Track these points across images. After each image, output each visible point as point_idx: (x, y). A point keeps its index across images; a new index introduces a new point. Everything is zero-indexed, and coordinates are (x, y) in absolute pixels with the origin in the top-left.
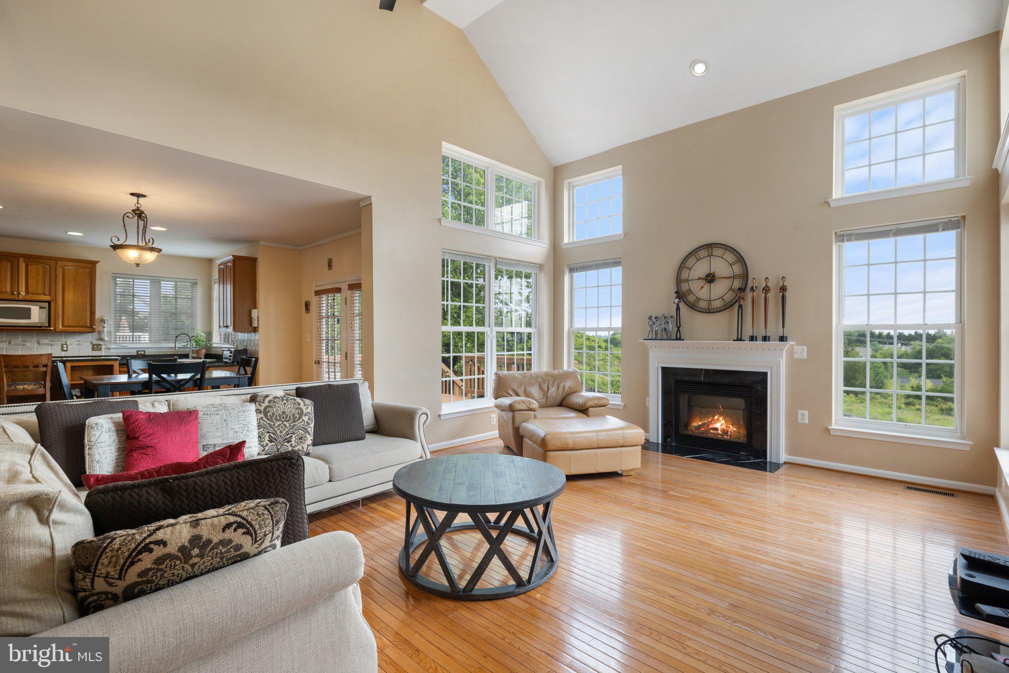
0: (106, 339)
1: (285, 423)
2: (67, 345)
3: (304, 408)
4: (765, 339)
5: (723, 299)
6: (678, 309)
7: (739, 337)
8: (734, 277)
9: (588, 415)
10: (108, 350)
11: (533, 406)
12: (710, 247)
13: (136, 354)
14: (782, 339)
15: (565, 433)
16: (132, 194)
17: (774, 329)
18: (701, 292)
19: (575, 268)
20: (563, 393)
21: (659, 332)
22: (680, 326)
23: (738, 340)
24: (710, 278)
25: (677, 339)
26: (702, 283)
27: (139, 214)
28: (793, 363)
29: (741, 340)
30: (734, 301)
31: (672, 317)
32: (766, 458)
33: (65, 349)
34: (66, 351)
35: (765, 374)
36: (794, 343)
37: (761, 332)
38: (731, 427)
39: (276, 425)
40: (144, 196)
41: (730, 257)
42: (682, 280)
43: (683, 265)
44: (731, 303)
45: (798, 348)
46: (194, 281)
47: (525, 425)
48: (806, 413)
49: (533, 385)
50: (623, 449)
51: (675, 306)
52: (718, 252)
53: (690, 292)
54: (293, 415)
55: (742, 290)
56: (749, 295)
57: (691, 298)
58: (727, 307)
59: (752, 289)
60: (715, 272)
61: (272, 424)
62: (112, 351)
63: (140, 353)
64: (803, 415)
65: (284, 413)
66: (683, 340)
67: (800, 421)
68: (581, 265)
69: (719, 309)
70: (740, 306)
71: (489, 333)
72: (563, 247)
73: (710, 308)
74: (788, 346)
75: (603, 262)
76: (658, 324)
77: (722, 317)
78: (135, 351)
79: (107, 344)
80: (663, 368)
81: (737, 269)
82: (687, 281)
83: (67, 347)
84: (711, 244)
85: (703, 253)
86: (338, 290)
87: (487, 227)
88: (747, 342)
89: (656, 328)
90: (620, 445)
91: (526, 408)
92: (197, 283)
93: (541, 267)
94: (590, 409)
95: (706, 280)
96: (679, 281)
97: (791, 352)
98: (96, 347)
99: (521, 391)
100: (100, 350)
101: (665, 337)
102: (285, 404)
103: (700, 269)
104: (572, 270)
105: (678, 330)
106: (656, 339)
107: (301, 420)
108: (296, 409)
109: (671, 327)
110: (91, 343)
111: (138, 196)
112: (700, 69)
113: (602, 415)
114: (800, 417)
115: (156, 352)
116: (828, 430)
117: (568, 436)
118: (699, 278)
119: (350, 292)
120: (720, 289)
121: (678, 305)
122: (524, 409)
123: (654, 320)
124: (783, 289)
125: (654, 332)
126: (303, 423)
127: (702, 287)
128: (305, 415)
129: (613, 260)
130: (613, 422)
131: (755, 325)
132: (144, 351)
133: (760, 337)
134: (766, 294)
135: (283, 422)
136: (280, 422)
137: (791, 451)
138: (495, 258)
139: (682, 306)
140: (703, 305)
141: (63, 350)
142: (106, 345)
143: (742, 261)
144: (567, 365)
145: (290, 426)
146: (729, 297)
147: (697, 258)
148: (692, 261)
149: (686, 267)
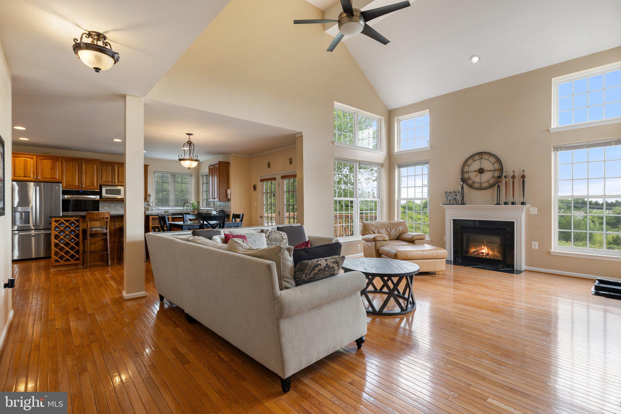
0: (151, 205)
1: (277, 243)
3: (284, 236)
4: (513, 203)
5: (488, 182)
6: (462, 187)
7: (498, 203)
8: (495, 170)
9: (414, 244)
11: (386, 239)
12: (481, 154)
13: (164, 213)
14: (523, 203)
15: (406, 251)
16: (187, 134)
17: (518, 198)
18: (476, 178)
19: (401, 166)
20: (399, 233)
21: (452, 201)
22: (464, 197)
23: (497, 204)
24: (481, 171)
25: (462, 204)
26: (476, 173)
27: (190, 143)
28: (529, 217)
29: (499, 204)
30: (495, 183)
31: (459, 192)
32: (513, 267)
35: (513, 222)
36: (529, 206)
37: (511, 200)
38: (491, 252)
39: (273, 244)
40: (192, 134)
41: (493, 160)
42: (465, 172)
43: (465, 164)
44: (493, 184)
45: (532, 209)
46: (191, 174)
47: (383, 248)
48: (537, 243)
49: (382, 228)
50: (436, 260)
51: (461, 186)
52: (485, 157)
53: (469, 178)
54: (280, 239)
55: (500, 177)
56: (504, 180)
57: (470, 182)
58: (491, 186)
59: (505, 177)
60: (483, 168)
61: (272, 243)
62: (153, 211)
64: (535, 244)
65: (276, 238)
66: (465, 204)
67: (533, 247)
68: (405, 164)
69: (486, 188)
70: (499, 186)
71: (356, 201)
72: (395, 154)
73: (481, 187)
74: (526, 208)
75: (418, 162)
76: (451, 196)
77: (488, 192)
79: (151, 207)
80: (454, 220)
81: (497, 166)
82: (468, 172)
84: (482, 152)
85: (477, 157)
86: (274, 179)
87: (355, 145)
88: (503, 205)
89: (449, 198)
90: (435, 258)
91: (383, 240)
93: (382, 165)
94: (415, 241)
95: (479, 172)
96: (463, 172)
97: (528, 211)
98: (146, 209)
99: (376, 231)
100: (148, 210)
101: (455, 202)
102: (276, 234)
103: (475, 166)
104: (399, 167)
105: (463, 199)
106: (449, 204)
107: (283, 242)
108: (281, 236)
109: (459, 198)
111: (189, 134)
112: (475, 60)
113: (422, 244)
114: (533, 245)
115: (174, 212)
116: (549, 253)
117: (408, 252)
118: (475, 171)
119: (282, 180)
120: (486, 177)
121: (462, 185)
122: (381, 240)
123: (449, 194)
124: (523, 177)
125: (448, 200)
126: (284, 243)
127: (476, 176)
128: (285, 239)
129: (424, 161)
130: (427, 247)
131: (507, 196)
132: (168, 211)
133: (510, 203)
134: (513, 179)
135: (276, 242)
136: (275, 242)
137: (528, 264)
138: (359, 161)
139: (465, 186)
140: (477, 185)
143: (499, 161)
144: (397, 218)
145: (279, 244)
146: (492, 181)
147: (473, 160)
148: (470, 162)
149: (467, 165)
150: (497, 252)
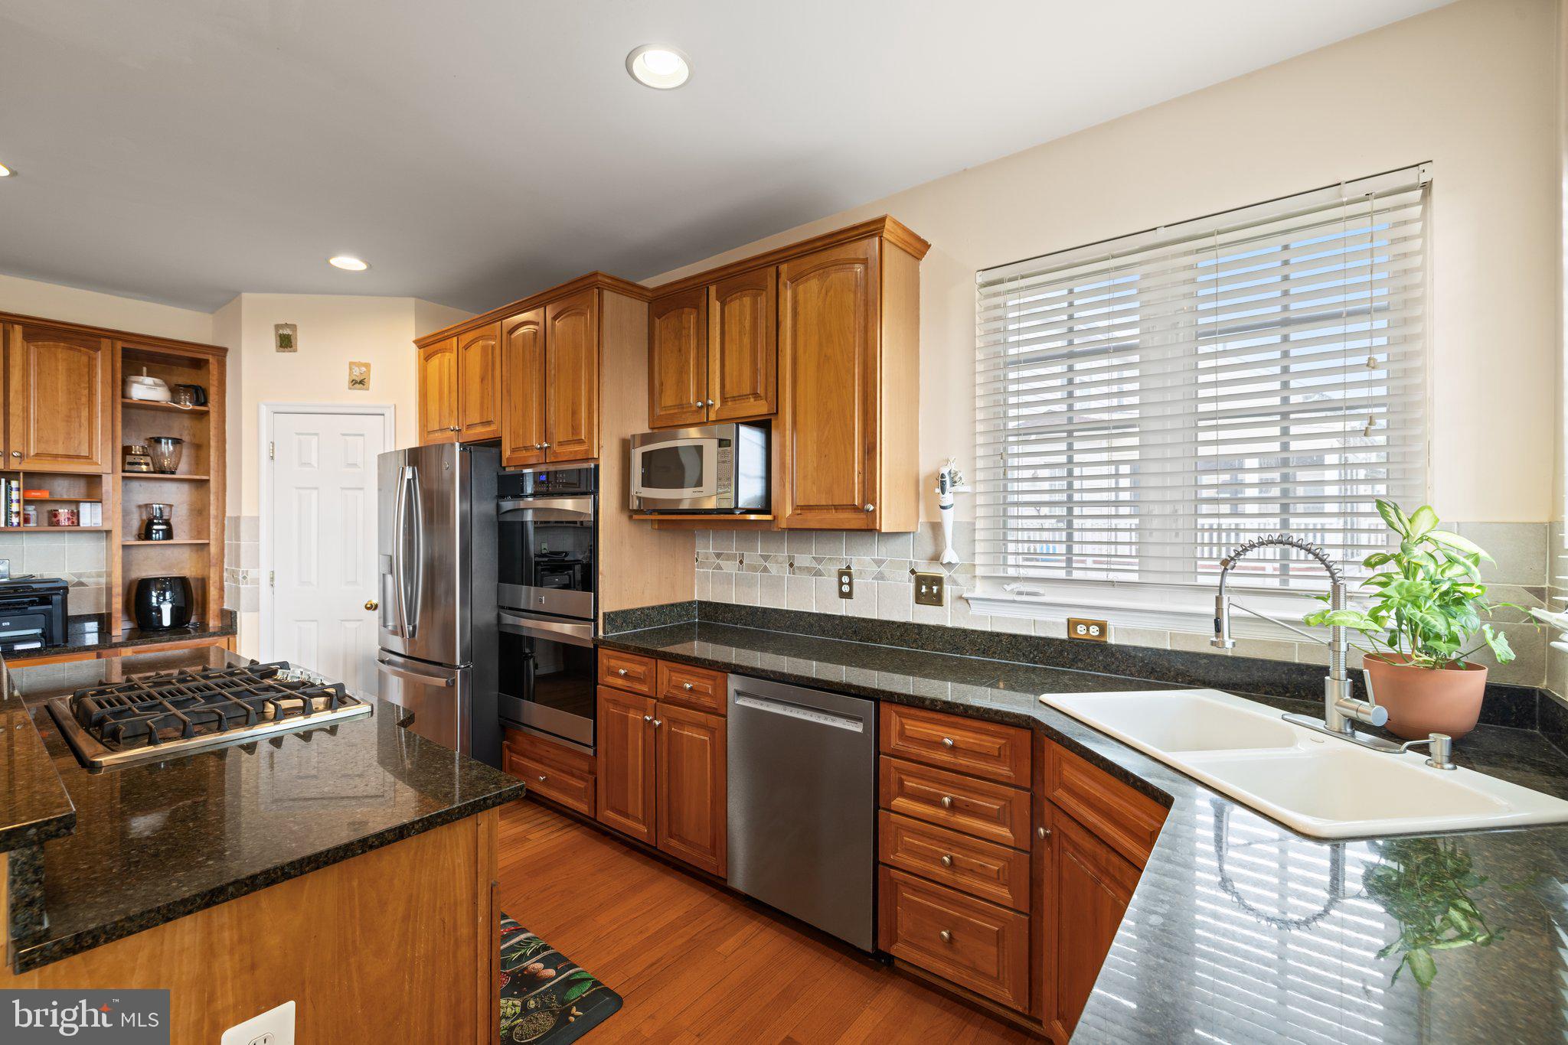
0: (955, 556)
2: (849, 575)
10: (962, 605)
13: (1063, 635)
33: (846, 589)
34: (848, 595)
46: (1410, 178)
62: (976, 609)
63: (1081, 630)
78: (1061, 618)
79: (961, 578)
83: (850, 584)
92: (1427, 187)
98: (929, 590)
100: (937, 600)
110: (913, 572)
115: (1161, 635)
132: (1103, 628)
141: (843, 595)
142: (955, 582)
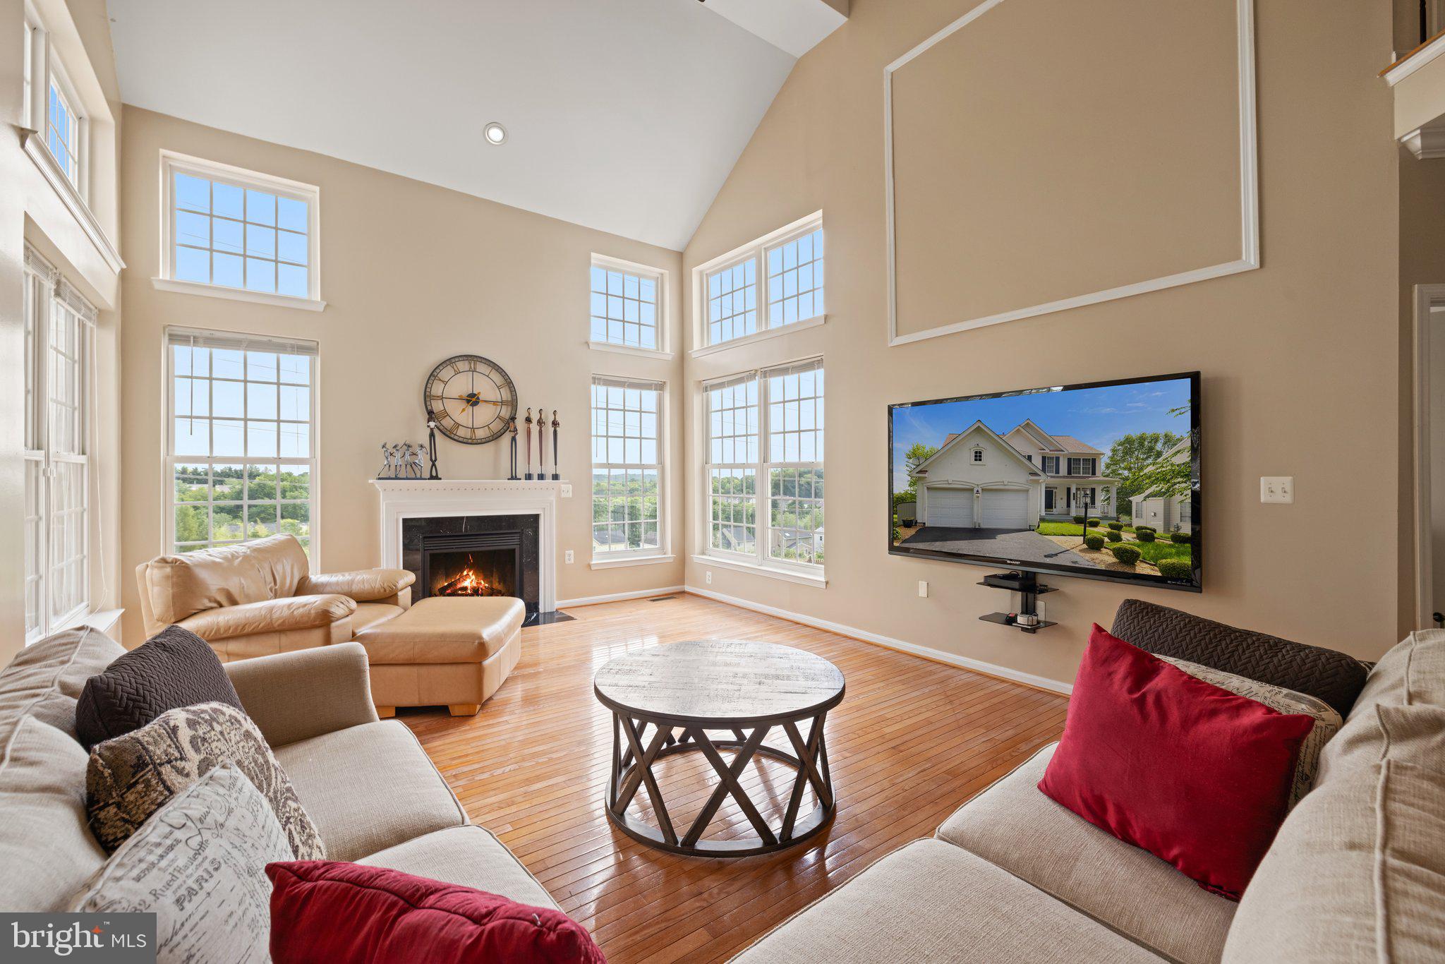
4: (541, 477)
5: (489, 428)
7: (514, 475)
8: (501, 402)
12: (472, 359)
14: (554, 477)
18: (459, 414)
21: (402, 468)
22: (436, 460)
23: (512, 478)
24: (472, 400)
25: (432, 478)
26: (463, 404)
28: (562, 502)
29: (517, 478)
30: (504, 430)
31: (421, 446)
32: (538, 610)
35: (536, 516)
37: (535, 471)
38: (483, 582)
41: (497, 378)
42: (433, 396)
43: (433, 376)
44: (501, 433)
45: (564, 487)
48: (572, 552)
51: (428, 431)
52: (481, 367)
53: (445, 414)
55: (511, 419)
57: (447, 423)
58: (496, 437)
59: (528, 420)
60: (479, 393)
64: (570, 555)
66: (442, 479)
67: (567, 562)
69: (483, 440)
70: (513, 438)
72: (158, 287)
73: (474, 438)
76: (398, 455)
77: (488, 451)
80: (405, 520)
81: (506, 395)
82: (442, 398)
84: (474, 356)
85: (462, 366)
88: (523, 481)
89: (394, 461)
95: (468, 401)
96: (427, 397)
101: (412, 474)
103: (459, 385)
105: (434, 465)
106: (396, 478)
109: (423, 459)
112: (496, 134)
114: (567, 558)
116: (589, 566)
118: (458, 398)
120: (484, 416)
121: (432, 430)
123: (392, 450)
124: (555, 424)
125: (393, 467)
127: (463, 410)
129: (292, 342)
131: (530, 462)
133: (536, 476)
134: (539, 426)
140: (461, 432)
143: (509, 382)
146: (496, 426)
147: (455, 371)
148: (446, 373)
149: (440, 380)
150: (499, 583)
